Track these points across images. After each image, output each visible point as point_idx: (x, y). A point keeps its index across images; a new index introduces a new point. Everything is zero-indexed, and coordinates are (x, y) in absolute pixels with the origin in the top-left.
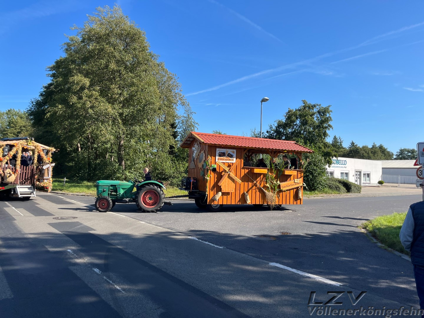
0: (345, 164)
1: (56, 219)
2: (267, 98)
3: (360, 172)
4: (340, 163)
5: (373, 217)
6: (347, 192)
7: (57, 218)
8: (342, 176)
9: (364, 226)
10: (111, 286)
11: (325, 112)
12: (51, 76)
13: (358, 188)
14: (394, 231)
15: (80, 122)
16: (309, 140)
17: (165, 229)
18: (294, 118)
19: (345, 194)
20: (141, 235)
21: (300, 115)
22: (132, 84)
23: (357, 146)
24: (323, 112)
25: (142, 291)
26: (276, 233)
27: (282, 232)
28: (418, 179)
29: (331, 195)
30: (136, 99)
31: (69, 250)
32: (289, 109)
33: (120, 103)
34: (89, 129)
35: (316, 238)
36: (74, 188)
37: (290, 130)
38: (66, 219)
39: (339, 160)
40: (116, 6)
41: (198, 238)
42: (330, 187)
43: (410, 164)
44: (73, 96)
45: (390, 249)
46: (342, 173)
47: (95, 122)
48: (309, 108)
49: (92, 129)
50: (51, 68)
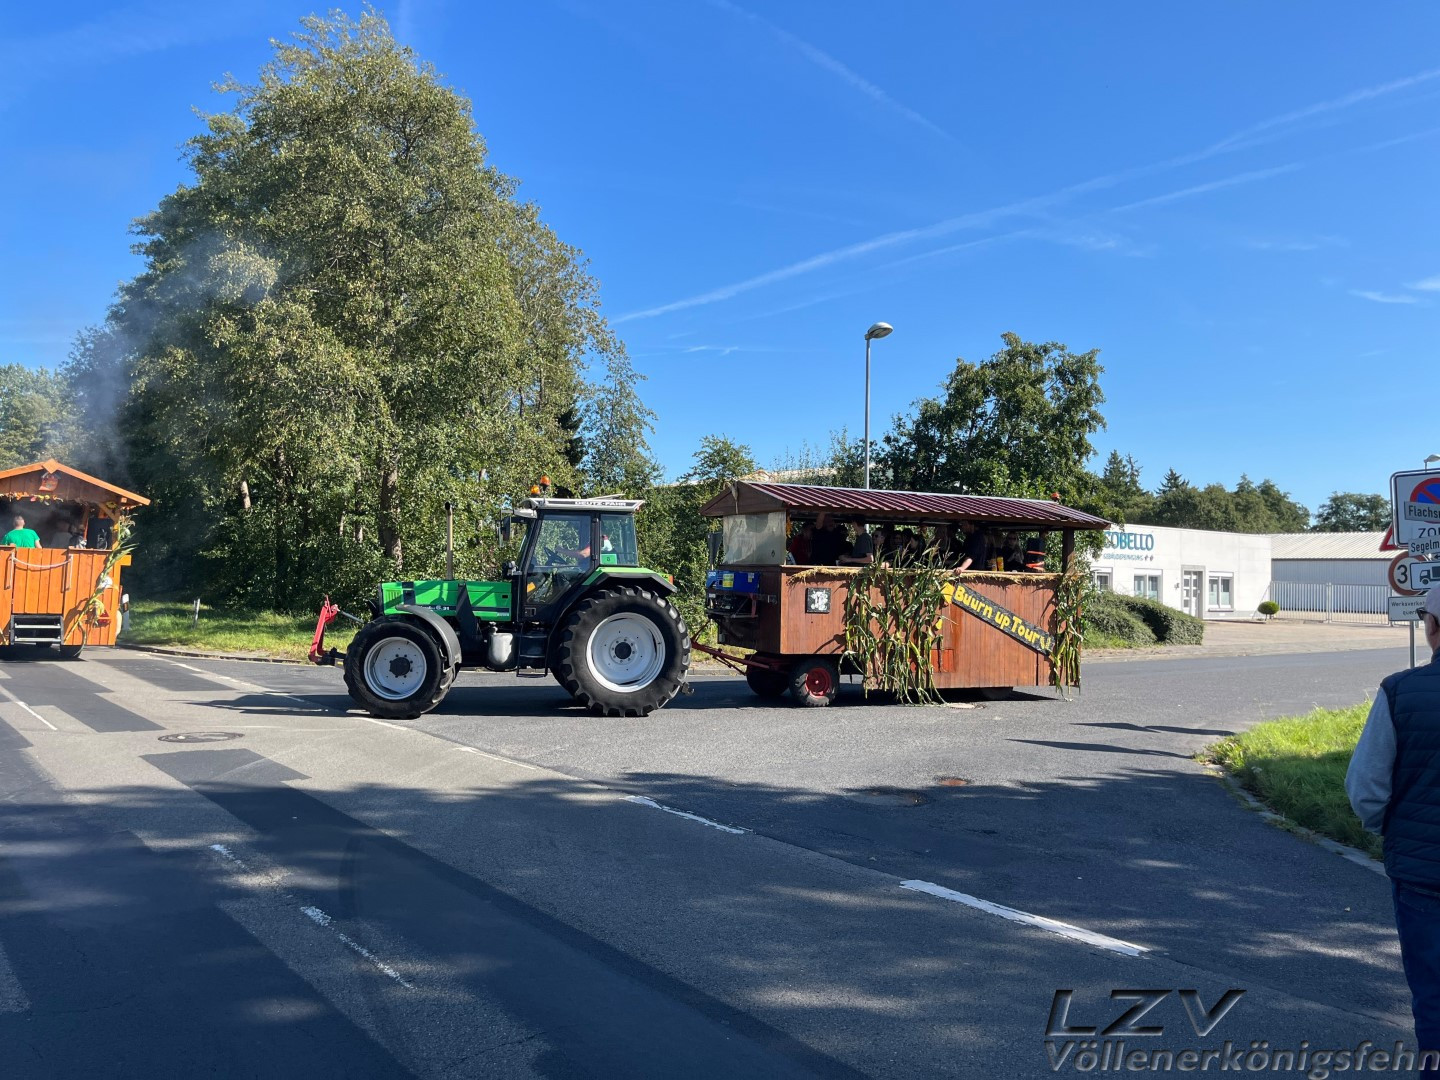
0: (1150, 546)
1: (171, 741)
2: (886, 325)
3: (1199, 574)
4: (1132, 545)
5: (1246, 722)
6: (1155, 642)
7: (173, 739)
8: (1139, 589)
9: (1214, 755)
10: (364, 966)
11: (1083, 373)
12: (148, 253)
13: (1191, 628)
14: (1315, 768)
15: (248, 409)
16: (1029, 465)
17: (546, 771)
18: (975, 392)
19: (1150, 650)
20: (463, 792)
21: (996, 383)
22: (427, 279)
23: (1190, 486)
24: (1073, 373)
25: (472, 982)
26: (921, 780)
27: (943, 778)
28: (1395, 594)
29: (1102, 650)
30: (439, 330)
31: (217, 847)
32: (958, 360)
33: (387, 342)
34: (279, 433)
35: (1052, 796)
36: (228, 636)
37: (961, 434)
38: (203, 741)
39: (1132, 534)
40: (370, 13)
41: (658, 802)
42: (1099, 625)
43: (1366, 545)
44: (223, 321)
45: (1303, 831)
46: (1138, 578)
47: (299, 407)
48: (1027, 357)
49: (291, 434)
50: (148, 224)
